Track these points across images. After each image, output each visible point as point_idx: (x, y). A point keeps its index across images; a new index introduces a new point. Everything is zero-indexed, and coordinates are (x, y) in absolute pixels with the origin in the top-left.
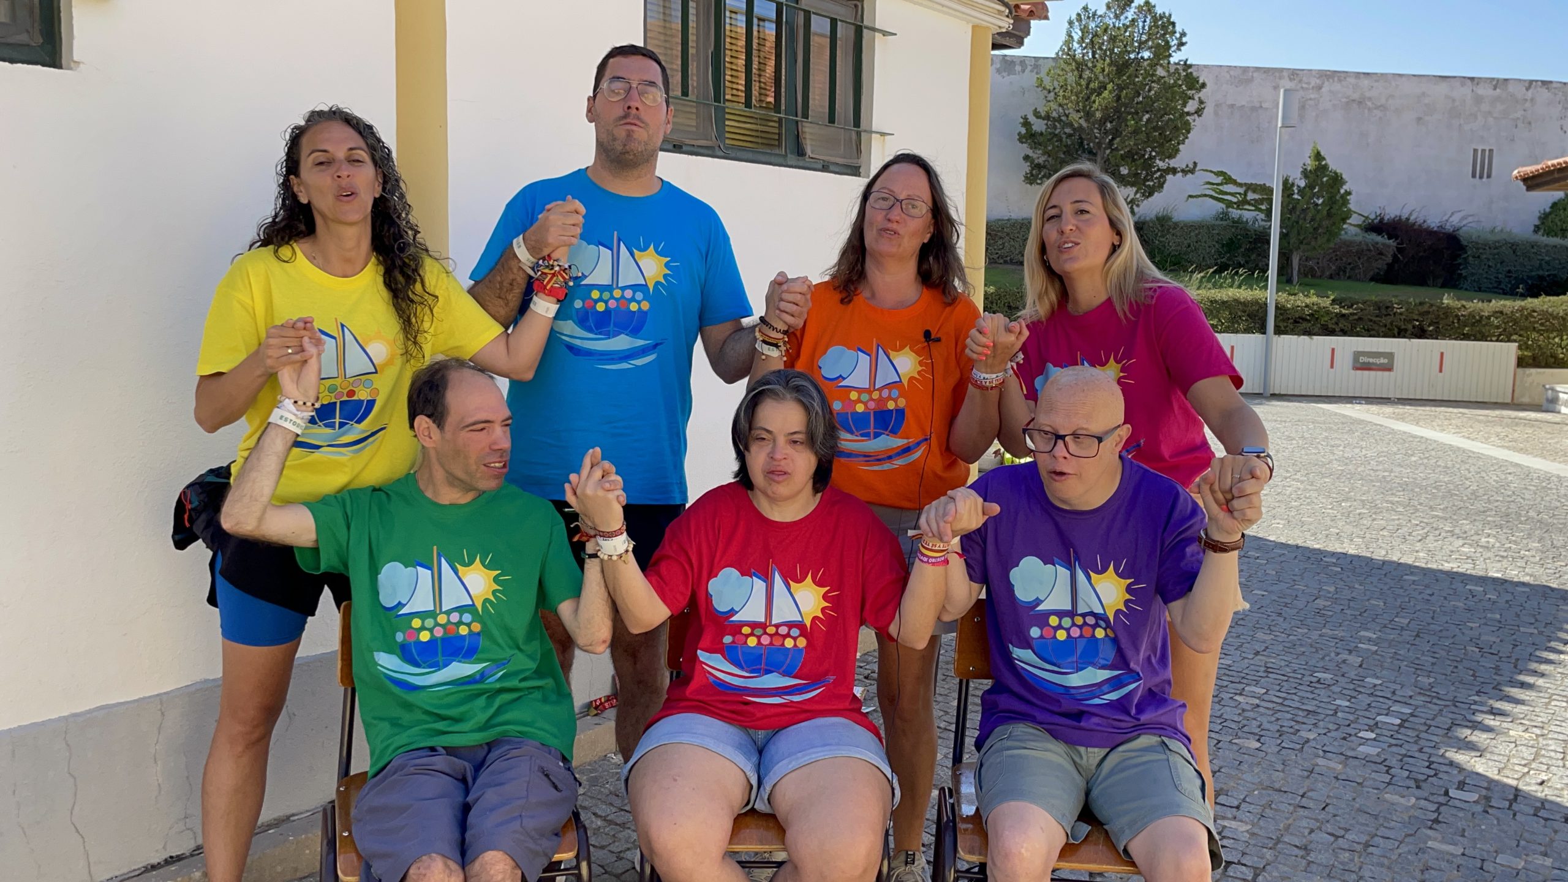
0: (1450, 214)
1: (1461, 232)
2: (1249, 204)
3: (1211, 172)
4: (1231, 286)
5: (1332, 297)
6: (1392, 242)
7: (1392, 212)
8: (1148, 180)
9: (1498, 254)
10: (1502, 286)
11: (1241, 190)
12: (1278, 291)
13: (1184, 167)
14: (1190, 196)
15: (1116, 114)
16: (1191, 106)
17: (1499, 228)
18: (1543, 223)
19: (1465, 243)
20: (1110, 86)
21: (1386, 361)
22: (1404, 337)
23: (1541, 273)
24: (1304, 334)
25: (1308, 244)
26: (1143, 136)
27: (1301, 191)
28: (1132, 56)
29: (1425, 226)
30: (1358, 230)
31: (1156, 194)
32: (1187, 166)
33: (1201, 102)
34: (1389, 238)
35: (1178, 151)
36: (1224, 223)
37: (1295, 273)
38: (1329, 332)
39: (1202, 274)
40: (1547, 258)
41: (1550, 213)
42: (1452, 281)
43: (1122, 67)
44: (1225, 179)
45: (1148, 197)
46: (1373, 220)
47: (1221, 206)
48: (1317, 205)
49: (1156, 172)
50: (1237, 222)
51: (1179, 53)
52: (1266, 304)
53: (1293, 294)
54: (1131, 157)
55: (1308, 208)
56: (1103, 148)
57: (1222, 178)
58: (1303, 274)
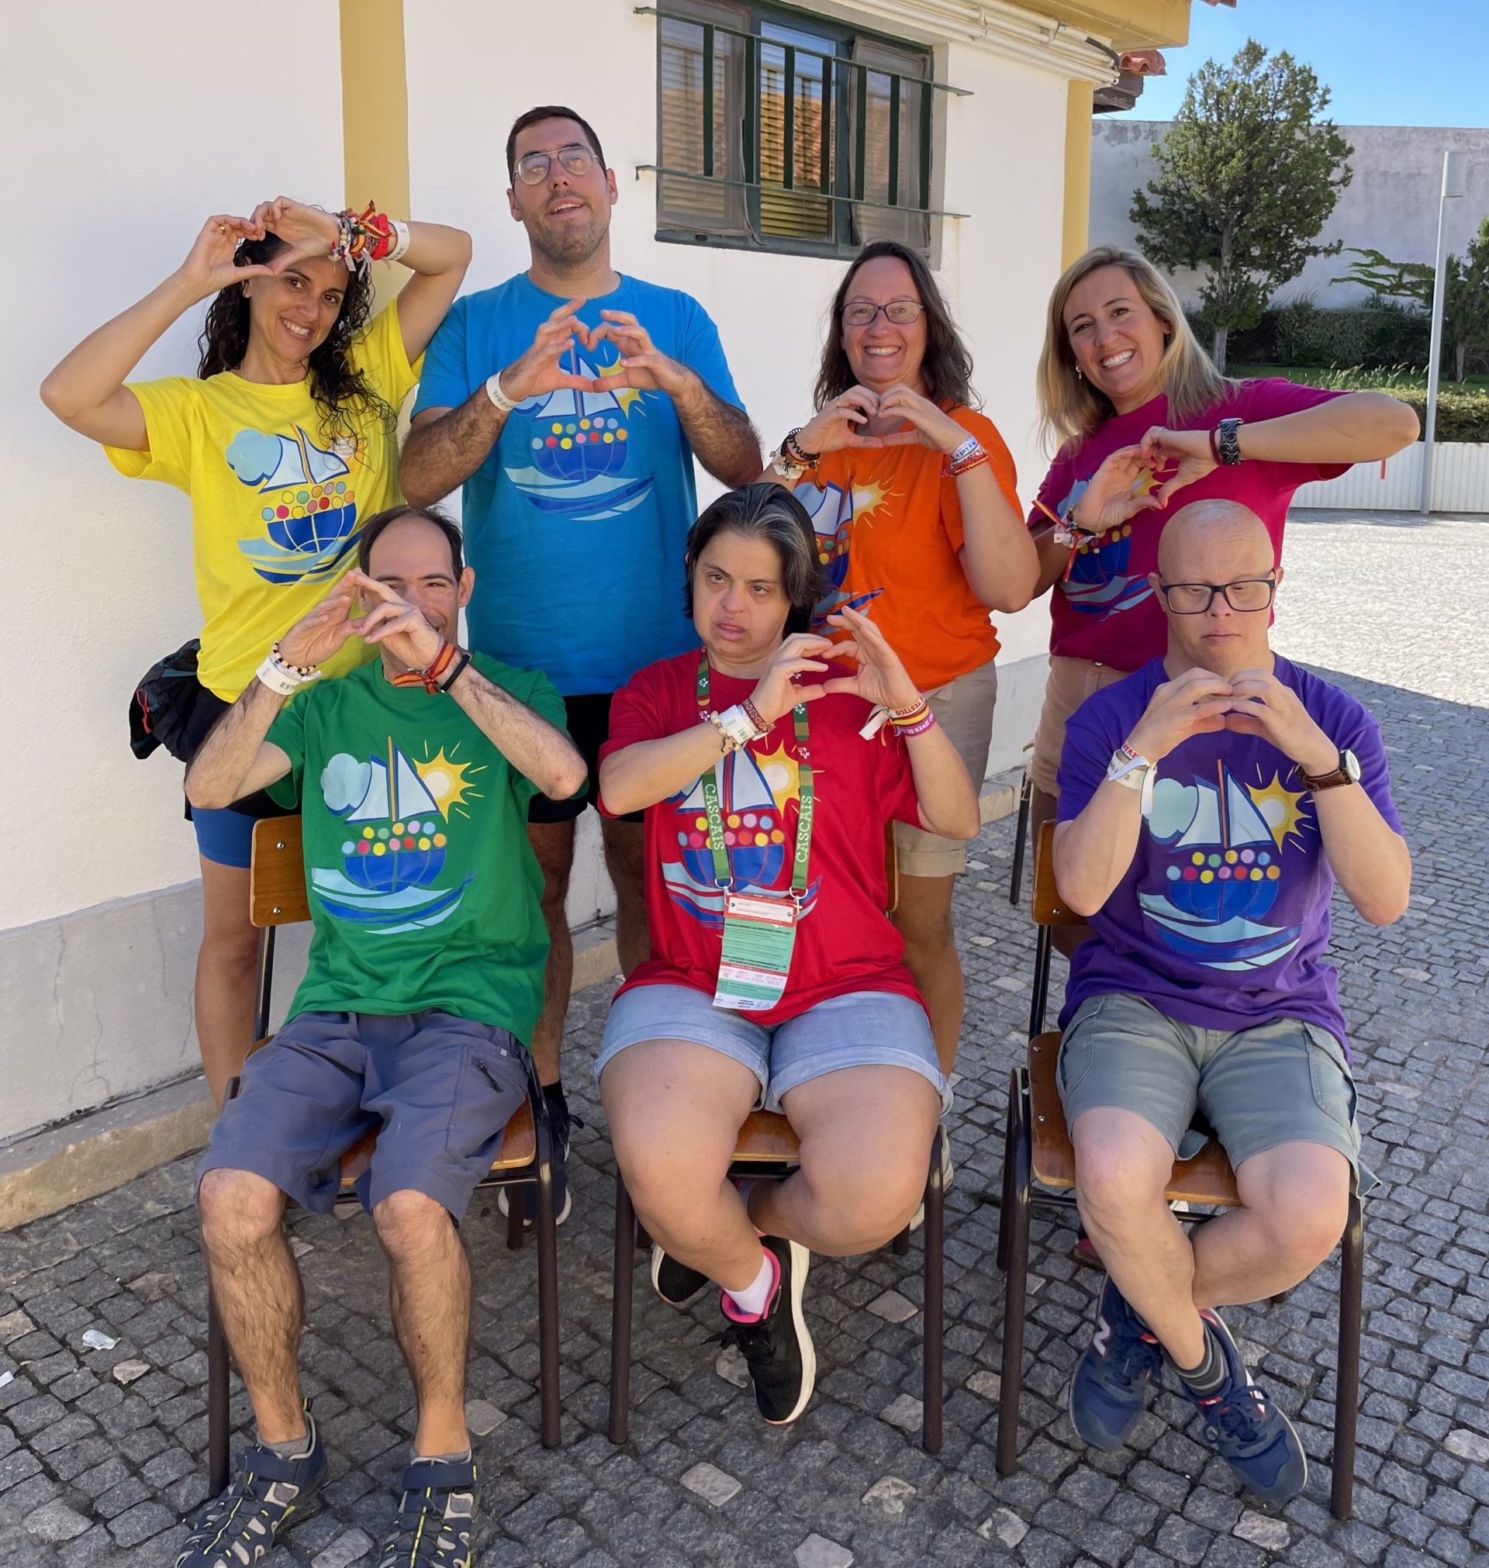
2: (1406, 288)
3: (1359, 251)
4: (1384, 386)
8: (1283, 262)
11: (1396, 272)
12: (1439, 391)
13: (1327, 245)
14: (1334, 280)
15: (1247, 185)
16: (1336, 175)
20: (1239, 153)
25: (1476, 334)
26: (1278, 212)
27: (1468, 272)
28: (1265, 118)
31: (1293, 278)
32: (1331, 244)
33: (1348, 169)
35: (1320, 227)
36: (1375, 310)
37: (1460, 368)
39: (1350, 370)
43: (1253, 130)
44: (1375, 259)
45: (1282, 283)
47: (1370, 291)
48: (1486, 288)
49: (1292, 252)
50: (1389, 310)
51: (1322, 113)
52: (1425, 406)
53: (1460, 394)
54: (1263, 235)
55: (1476, 292)
56: (1230, 226)
57: (1371, 258)
58: (1469, 369)
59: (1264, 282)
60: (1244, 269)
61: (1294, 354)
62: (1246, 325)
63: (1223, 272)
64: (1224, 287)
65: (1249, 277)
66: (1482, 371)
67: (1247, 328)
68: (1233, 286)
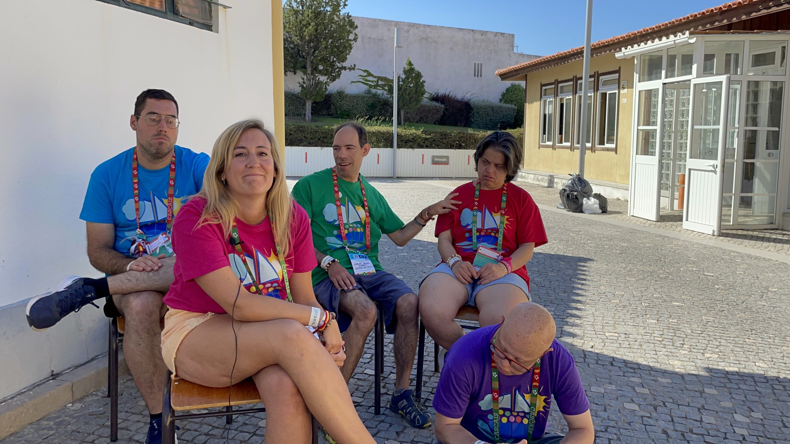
0: (466, 93)
1: (471, 101)
2: (380, 86)
3: (361, 70)
4: (377, 125)
5: (421, 130)
6: (443, 106)
7: (441, 92)
8: (333, 73)
9: (486, 111)
10: (488, 126)
11: (376, 80)
12: (398, 128)
13: (350, 66)
14: (352, 82)
15: (316, 38)
16: (351, 37)
17: (486, 100)
18: (503, 98)
19: (472, 106)
20: (312, 24)
21: (446, 160)
22: (453, 148)
23: (503, 120)
24: (410, 148)
25: (408, 106)
26: (330, 50)
27: (403, 81)
28: (322, 9)
29: (456, 98)
30: (428, 100)
31: (337, 80)
32: (351, 66)
33: (356, 35)
34: (441, 104)
35: (346, 58)
36: (369, 95)
37: (402, 120)
38: (420, 146)
39: (363, 119)
40: (506, 114)
41: (506, 93)
42: (468, 124)
43: (317, 14)
44: (368, 74)
45: (332, 82)
46: (434, 96)
47: (367, 87)
48: (410, 87)
49: (336, 68)
50: (375, 95)
51: (344, 10)
52: (393, 134)
53: (405, 129)
54: (324, 60)
55: (406, 89)
56: (310, 56)
57: (366, 73)
58: (405, 121)
59: (325, 81)
60: (317, 75)
61: (339, 112)
62: (319, 99)
63: (308, 76)
64: (309, 82)
65: (319, 78)
66: (410, 121)
67: (320, 101)
68: (313, 82)
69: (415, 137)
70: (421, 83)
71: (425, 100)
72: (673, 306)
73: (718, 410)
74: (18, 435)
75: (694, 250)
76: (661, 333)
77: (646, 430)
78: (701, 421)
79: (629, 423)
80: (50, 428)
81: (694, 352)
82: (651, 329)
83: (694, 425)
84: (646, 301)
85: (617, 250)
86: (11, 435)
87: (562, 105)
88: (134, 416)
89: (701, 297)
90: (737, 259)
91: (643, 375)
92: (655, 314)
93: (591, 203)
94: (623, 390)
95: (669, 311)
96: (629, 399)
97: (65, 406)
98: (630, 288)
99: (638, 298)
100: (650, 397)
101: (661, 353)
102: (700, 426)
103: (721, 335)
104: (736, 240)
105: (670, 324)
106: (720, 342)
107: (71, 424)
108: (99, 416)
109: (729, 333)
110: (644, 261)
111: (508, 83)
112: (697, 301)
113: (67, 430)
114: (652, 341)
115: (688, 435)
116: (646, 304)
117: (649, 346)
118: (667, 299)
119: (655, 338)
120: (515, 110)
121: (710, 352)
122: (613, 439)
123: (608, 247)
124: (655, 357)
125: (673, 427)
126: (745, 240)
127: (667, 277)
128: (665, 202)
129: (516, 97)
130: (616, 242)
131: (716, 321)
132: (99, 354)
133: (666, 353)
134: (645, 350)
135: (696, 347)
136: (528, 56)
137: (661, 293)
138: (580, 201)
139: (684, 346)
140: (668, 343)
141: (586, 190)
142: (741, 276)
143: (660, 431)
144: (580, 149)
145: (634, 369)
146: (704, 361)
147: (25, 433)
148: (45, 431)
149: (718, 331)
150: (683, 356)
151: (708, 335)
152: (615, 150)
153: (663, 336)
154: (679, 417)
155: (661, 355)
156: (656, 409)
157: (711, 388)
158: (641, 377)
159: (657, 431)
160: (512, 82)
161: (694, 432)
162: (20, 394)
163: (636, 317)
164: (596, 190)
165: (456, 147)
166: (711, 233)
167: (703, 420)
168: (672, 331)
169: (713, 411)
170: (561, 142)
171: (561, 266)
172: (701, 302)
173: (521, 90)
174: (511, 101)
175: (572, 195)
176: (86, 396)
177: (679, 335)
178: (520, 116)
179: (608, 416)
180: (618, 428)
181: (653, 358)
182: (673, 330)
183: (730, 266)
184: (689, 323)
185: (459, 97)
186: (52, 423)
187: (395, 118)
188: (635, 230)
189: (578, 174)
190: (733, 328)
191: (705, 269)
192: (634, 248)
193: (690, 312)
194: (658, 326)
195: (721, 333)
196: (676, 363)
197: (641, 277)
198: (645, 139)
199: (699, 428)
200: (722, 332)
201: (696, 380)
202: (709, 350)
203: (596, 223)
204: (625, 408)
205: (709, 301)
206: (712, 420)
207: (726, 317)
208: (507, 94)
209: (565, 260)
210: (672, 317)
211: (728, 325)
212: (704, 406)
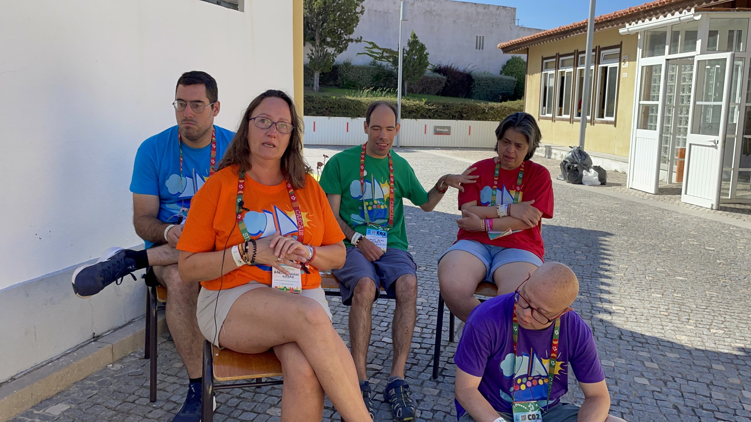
0: (468, 65)
1: (472, 73)
2: (385, 58)
3: (367, 42)
4: (381, 96)
5: (424, 101)
6: (445, 77)
7: (444, 63)
8: (340, 45)
11: (381, 52)
12: (402, 98)
13: (356, 39)
14: (358, 54)
15: (324, 11)
16: (358, 9)
17: (487, 72)
18: (504, 70)
19: (474, 78)
21: (447, 130)
22: (454, 119)
23: (504, 92)
24: (414, 118)
25: (411, 77)
26: (337, 23)
27: (408, 53)
29: (458, 70)
30: (431, 72)
31: (344, 52)
32: (358, 38)
33: (363, 8)
34: (444, 75)
35: (353, 31)
36: (374, 67)
37: (406, 91)
38: (424, 117)
39: (368, 90)
40: (506, 85)
42: (469, 95)
44: (373, 46)
45: (340, 53)
46: (436, 67)
47: (372, 59)
48: (414, 59)
49: (343, 41)
50: (380, 66)
53: (409, 100)
54: (331, 33)
55: (410, 60)
56: (318, 28)
57: (372, 45)
58: (409, 91)
59: (333, 52)
60: (325, 46)
61: (345, 83)
62: (326, 70)
63: (316, 47)
64: (317, 54)
65: (327, 50)
66: (413, 92)
67: (327, 72)
68: (321, 53)
69: (419, 108)
70: (425, 55)
71: (428, 72)
72: (677, 281)
73: (727, 387)
74: (65, 394)
75: (694, 224)
76: (666, 307)
77: (657, 405)
78: (711, 397)
79: (641, 398)
80: (94, 388)
81: (700, 327)
82: (656, 303)
83: (704, 401)
84: (650, 275)
85: (618, 223)
86: (58, 394)
87: (563, 78)
88: (170, 377)
89: (703, 272)
90: (737, 234)
91: (651, 349)
92: (659, 288)
93: (591, 175)
94: (633, 364)
95: (673, 285)
96: (639, 374)
97: (107, 366)
98: (633, 261)
99: (642, 272)
100: (659, 372)
101: (668, 328)
102: (710, 402)
103: (725, 310)
104: (734, 214)
105: (674, 298)
106: (725, 318)
107: (113, 384)
108: (137, 376)
109: (734, 308)
110: (646, 234)
111: (509, 56)
112: (700, 276)
113: (109, 390)
114: (658, 316)
115: (699, 411)
116: (650, 278)
117: (656, 321)
118: (671, 273)
119: (661, 312)
120: (515, 82)
121: (716, 328)
122: (625, 413)
123: (609, 219)
124: (662, 332)
125: (683, 402)
126: (743, 214)
127: (669, 251)
128: (664, 175)
129: (516, 69)
130: (617, 215)
131: (720, 296)
132: (135, 317)
133: (672, 328)
134: (652, 324)
135: (701, 323)
136: (529, 29)
137: (664, 267)
138: (580, 173)
139: (690, 321)
140: (674, 318)
141: (586, 162)
142: (742, 251)
143: (671, 406)
144: (581, 121)
145: (642, 343)
146: (710, 337)
147: (71, 392)
148: (89, 390)
149: (722, 307)
150: (689, 331)
151: (713, 310)
152: (615, 123)
153: (669, 311)
154: (688, 393)
155: (668, 330)
156: (665, 384)
157: (719, 364)
158: (649, 352)
159: (668, 406)
160: (513, 55)
161: (704, 408)
162: (66, 354)
163: (641, 290)
164: (595, 162)
165: (458, 118)
166: (710, 207)
167: (712, 396)
168: (677, 306)
169: (722, 387)
170: (560, 114)
171: (565, 238)
172: (704, 277)
173: (522, 62)
174: (512, 74)
175: (573, 166)
176: (125, 357)
177: (685, 310)
178: (520, 88)
179: (619, 390)
180: (630, 402)
181: (660, 333)
182: (678, 304)
183: (730, 241)
184: (693, 298)
185: (461, 69)
186: (95, 383)
187: (399, 89)
188: (635, 202)
189: (578, 146)
190: (737, 304)
191: (705, 243)
192: (635, 221)
193: (694, 287)
194: (663, 301)
195: (726, 309)
196: (682, 338)
197: (643, 250)
198: (644, 113)
199: (709, 404)
200: (726, 307)
201: (704, 355)
202: (715, 326)
203: (596, 195)
204: (635, 383)
205: (712, 276)
206: (721, 396)
207: (730, 292)
208: (507, 67)
209: (568, 232)
210: (677, 291)
211: (731, 300)
212: (712, 382)
